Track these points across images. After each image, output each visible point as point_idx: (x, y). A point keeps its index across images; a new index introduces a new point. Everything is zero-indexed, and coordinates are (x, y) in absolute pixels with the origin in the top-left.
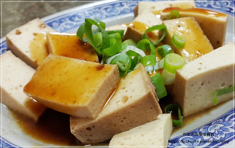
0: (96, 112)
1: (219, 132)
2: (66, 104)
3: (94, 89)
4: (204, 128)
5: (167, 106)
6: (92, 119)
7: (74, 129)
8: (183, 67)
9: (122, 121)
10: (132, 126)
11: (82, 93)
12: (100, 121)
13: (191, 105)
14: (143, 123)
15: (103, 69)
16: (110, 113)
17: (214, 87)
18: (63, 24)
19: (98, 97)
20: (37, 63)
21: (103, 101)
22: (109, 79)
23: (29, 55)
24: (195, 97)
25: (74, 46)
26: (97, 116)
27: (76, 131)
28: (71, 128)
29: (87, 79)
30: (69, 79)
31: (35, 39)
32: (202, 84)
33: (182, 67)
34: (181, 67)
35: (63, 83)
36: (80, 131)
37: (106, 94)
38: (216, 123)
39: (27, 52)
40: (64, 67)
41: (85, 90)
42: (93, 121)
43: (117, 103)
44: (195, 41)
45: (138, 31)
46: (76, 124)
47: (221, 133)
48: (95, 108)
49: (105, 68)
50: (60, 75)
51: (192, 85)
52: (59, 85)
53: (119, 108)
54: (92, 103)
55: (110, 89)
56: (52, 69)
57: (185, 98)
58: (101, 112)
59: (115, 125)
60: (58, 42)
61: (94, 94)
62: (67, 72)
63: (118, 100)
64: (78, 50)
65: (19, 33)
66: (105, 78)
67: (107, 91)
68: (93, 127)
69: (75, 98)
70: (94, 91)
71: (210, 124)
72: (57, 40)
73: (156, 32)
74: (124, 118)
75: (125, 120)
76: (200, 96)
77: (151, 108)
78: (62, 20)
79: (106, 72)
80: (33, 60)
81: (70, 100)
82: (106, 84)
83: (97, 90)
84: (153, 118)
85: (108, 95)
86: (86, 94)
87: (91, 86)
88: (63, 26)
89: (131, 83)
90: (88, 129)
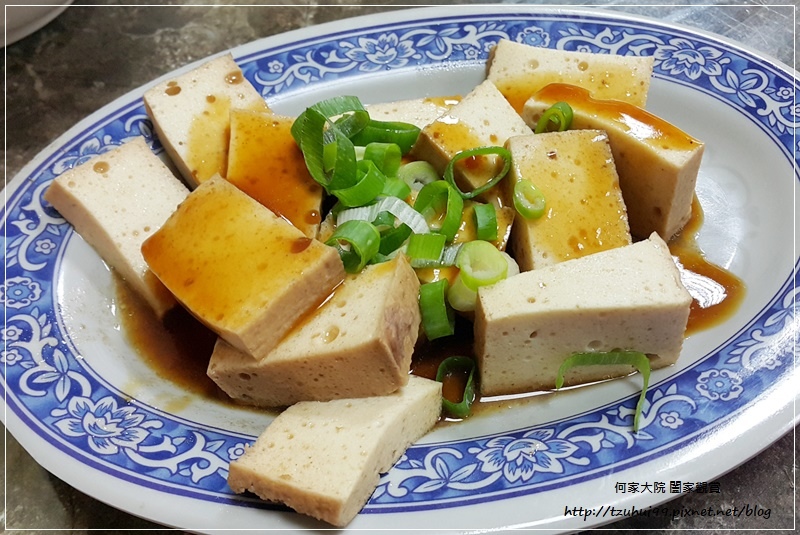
0: (263, 347)
1: (526, 463)
2: (204, 315)
3: (267, 298)
4: (501, 442)
5: (450, 358)
6: (252, 359)
7: (216, 368)
8: (497, 285)
9: (316, 380)
10: (337, 394)
11: (240, 301)
12: (267, 368)
13: (504, 372)
14: (363, 394)
15: (305, 252)
16: (290, 359)
17: (569, 345)
18: (295, 68)
19: (271, 317)
20: (197, 176)
21: (287, 326)
22: (309, 280)
23: (183, 153)
24: (513, 358)
25: (280, 159)
26: (265, 356)
27: (218, 373)
28: (211, 364)
29: (263, 267)
30: (228, 256)
31: (206, 113)
32: (533, 335)
33: (494, 283)
34: (491, 283)
35: (215, 261)
36: (227, 376)
37: (297, 311)
38: (534, 436)
39: (181, 143)
40: (232, 220)
41: (249, 296)
42: (254, 365)
43: (313, 337)
44: (583, 202)
45: (442, 148)
46: (222, 358)
47: (526, 465)
48: (260, 339)
49: (308, 251)
50: (216, 239)
51: (505, 333)
52: (206, 263)
53: (310, 354)
54: (256, 329)
55: (309, 300)
56: (206, 218)
57: (487, 356)
58: (276, 347)
59: (300, 384)
60: (248, 139)
61: (263, 310)
62: (233, 235)
63: (318, 331)
64: (285, 171)
65: (174, 90)
66: (298, 278)
67: (299, 305)
68: (255, 375)
69: (225, 306)
70: (264, 303)
71: (519, 435)
72: (247, 133)
73: (493, 158)
74: (321, 375)
75: (321, 379)
76: (529, 357)
77: (382, 370)
78: (295, 57)
79: (306, 261)
80: (191, 167)
81: (212, 309)
82: (298, 291)
83: (270, 304)
84: (384, 391)
85: (302, 312)
86: (247, 306)
87: (264, 289)
88: (292, 73)
89: (361, 296)
90: (244, 376)
